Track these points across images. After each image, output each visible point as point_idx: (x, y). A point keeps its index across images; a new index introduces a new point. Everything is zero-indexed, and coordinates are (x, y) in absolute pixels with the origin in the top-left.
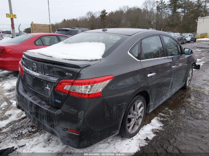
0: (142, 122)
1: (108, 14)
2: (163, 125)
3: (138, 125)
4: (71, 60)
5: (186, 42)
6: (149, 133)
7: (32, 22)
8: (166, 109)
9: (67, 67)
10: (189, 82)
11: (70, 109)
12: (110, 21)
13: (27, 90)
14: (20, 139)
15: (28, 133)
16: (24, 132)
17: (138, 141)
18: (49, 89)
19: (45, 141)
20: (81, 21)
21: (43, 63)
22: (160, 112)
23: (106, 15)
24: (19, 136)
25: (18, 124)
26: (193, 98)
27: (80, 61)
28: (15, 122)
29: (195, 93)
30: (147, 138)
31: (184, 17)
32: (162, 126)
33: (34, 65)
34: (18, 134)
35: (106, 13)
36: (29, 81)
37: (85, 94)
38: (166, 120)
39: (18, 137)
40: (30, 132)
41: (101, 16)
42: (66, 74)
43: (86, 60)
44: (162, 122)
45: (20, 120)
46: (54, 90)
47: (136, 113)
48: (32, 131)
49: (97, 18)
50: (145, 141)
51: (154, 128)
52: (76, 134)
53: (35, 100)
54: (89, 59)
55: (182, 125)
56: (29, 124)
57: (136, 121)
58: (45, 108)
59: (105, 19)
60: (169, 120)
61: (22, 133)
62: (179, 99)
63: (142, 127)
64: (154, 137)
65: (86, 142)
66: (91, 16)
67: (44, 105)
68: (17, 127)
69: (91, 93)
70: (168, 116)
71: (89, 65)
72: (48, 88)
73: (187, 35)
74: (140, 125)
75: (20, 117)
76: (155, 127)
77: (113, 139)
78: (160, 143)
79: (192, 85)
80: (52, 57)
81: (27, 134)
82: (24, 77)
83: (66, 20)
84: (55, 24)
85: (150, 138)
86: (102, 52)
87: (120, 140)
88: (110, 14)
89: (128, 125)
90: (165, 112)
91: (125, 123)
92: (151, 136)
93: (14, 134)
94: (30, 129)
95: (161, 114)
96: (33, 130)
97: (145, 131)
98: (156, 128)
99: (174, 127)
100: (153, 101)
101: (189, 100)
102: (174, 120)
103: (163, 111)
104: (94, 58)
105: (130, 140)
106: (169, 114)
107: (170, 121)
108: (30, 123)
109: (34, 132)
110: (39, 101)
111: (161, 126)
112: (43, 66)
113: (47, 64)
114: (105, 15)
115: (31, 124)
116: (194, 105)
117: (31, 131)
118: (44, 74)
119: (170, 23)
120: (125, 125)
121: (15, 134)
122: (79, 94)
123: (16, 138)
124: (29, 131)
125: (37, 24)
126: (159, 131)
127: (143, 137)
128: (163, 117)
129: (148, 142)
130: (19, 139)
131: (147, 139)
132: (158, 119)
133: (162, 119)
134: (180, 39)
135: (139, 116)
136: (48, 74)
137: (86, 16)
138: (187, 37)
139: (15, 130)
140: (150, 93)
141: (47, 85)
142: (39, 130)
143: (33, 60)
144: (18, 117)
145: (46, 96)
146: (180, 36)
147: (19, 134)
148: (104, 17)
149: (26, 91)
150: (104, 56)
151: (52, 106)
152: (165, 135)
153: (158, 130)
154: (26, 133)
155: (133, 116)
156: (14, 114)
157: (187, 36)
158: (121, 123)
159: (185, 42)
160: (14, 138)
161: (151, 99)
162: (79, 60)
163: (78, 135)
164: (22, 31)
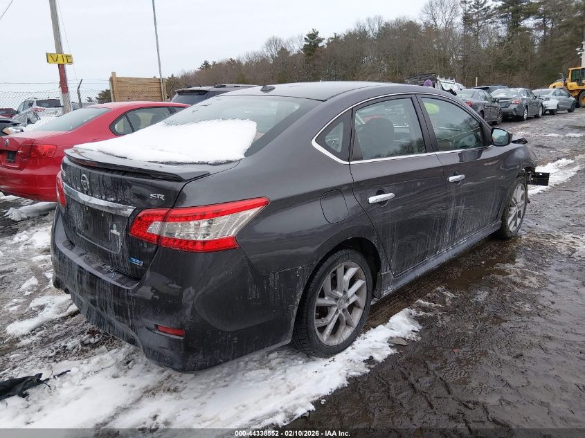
0: (362, 318)
1: (325, 41)
2: (421, 327)
3: (348, 324)
4: (168, 163)
5: (544, 114)
6: (379, 345)
7: (114, 73)
8: (439, 288)
9: (154, 178)
10: (515, 219)
11: (170, 285)
12: (329, 63)
13: (74, 242)
14: (60, 361)
15: (80, 346)
16: (70, 345)
17: (346, 365)
18: (118, 234)
19: (118, 365)
20: (251, 64)
21: (102, 173)
22: (420, 297)
23: (320, 45)
24: (58, 353)
25: (59, 327)
26: (520, 262)
27: (188, 166)
28: (52, 322)
29: (530, 249)
30: (371, 358)
31: (544, 40)
32: (416, 329)
33: (84, 178)
34: (56, 348)
35: (320, 40)
36: (78, 219)
37: (195, 242)
38: (430, 317)
39: (55, 356)
40: (86, 345)
41: (306, 48)
42: (151, 195)
43: (203, 163)
44: (420, 320)
45: (64, 318)
46: (127, 236)
47: (341, 295)
48: (90, 344)
49: (295, 56)
50: (364, 364)
51: (396, 333)
52: (177, 337)
53: (89, 262)
54: (211, 160)
55: (471, 328)
56: (85, 327)
57: (340, 315)
58: (111, 279)
59: (317, 56)
60: (439, 317)
61: (65, 347)
62: (482, 264)
63: (365, 333)
64: (390, 356)
65: (201, 357)
66: (279, 49)
67: (109, 272)
68: (56, 335)
69: (208, 238)
70: (440, 307)
71: (207, 175)
72: (115, 231)
73: (548, 93)
74: (356, 325)
75: (66, 310)
76: (398, 331)
77: (286, 360)
78: (402, 369)
79: (529, 230)
80: (126, 158)
81: (78, 349)
82: (67, 208)
83: (211, 63)
84: (182, 77)
85: (379, 357)
86: (247, 144)
87: (301, 362)
88: (331, 41)
89: (318, 323)
90: (435, 297)
91: (307, 318)
92: (383, 353)
93: (47, 349)
94: (85, 337)
95: (422, 302)
96: (92, 340)
97: (370, 343)
98: (399, 336)
99: (448, 333)
100: (393, 267)
101: (508, 266)
102: (452, 315)
103: (429, 295)
104: (223, 158)
105: (326, 361)
106: (444, 303)
107: (442, 318)
108: (89, 324)
109: (95, 346)
110: (99, 264)
111: (414, 331)
112: (101, 180)
113: (109, 175)
114: (316, 45)
115: (89, 326)
116: (518, 280)
117: (87, 342)
118: (106, 199)
119: (502, 62)
120: (307, 321)
121: (50, 349)
122: (181, 241)
123: (51, 357)
124: (82, 343)
125: (126, 78)
126: (408, 341)
127: (363, 356)
128: (425, 309)
129: (372, 366)
130: (58, 359)
131: (370, 361)
132: (411, 314)
133: (422, 313)
134: (527, 106)
135: (351, 302)
136: (113, 199)
137: (265, 50)
138: (548, 99)
139: (50, 341)
140: (378, 244)
141: (115, 226)
142: (107, 339)
143: (83, 166)
144: (62, 312)
145: (112, 252)
146: (525, 97)
147: (58, 350)
148: (314, 52)
149: (71, 244)
150: (248, 153)
151: (125, 275)
152: (421, 351)
153: (405, 339)
154: (74, 348)
155: (333, 302)
156: (51, 305)
157: (546, 96)
158: (295, 316)
159: (540, 113)
160: (46, 357)
161: (383, 261)
162: (186, 163)
163: (182, 338)
164: (94, 99)
